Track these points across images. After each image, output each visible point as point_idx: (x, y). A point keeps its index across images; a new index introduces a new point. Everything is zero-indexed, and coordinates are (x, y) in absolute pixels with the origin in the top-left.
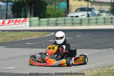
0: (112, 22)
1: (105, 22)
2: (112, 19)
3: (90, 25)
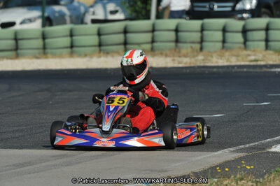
0: (125, 43)
1: (100, 45)
2: (125, 32)
3: (49, 55)
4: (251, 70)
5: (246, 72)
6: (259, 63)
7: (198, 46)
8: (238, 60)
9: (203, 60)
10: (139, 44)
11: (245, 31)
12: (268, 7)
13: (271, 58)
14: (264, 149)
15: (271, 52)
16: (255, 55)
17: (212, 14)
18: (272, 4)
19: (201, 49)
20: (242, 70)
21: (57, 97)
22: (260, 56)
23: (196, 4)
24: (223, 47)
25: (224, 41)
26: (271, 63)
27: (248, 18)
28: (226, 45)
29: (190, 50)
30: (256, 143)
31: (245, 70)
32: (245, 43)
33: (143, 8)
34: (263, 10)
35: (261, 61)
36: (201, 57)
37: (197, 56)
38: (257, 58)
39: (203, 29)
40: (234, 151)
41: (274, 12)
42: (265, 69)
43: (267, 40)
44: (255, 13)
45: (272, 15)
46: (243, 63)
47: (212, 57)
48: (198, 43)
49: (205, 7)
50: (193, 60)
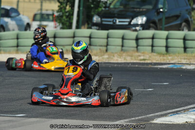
2: (55, 37)
3: (2, 52)
4: (141, 66)
5: (137, 67)
6: (146, 62)
7: (104, 48)
8: (132, 59)
9: (108, 58)
10: (63, 46)
11: (137, 39)
12: (154, 23)
13: (155, 59)
14: (148, 121)
15: (155, 54)
16: (143, 56)
17: (115, 27)
18: (157, 21)
19: (107, 51)
20: (134, 66)
21: (7, 81)
22: (147, 57)
23: (103, 19)
24: (122, 50)
25: (122, 46)
26: (154, 61)
27: (140, 30)
28: (124, 48)
29: (99, 51)
30: (143, 117)
31: (137, 66)
32: (137, 47)
33: (67, 21)
34: (151, 25)
35: (148, 60)
36: (106, 56)
37: (104, 55)
38: (145, 58)
39: (108, 37)
40: (127, 122)
41: (158, 26)
42: (150, 66)
43: (152, 46)
44: (145, 27)
45: (156, 29)
46: (135, 61)
47: (114, 56)
48: (104, 46)
49: (110, 21)
50: (101, 58)
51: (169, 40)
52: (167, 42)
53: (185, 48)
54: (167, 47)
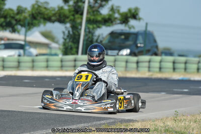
2: (75, 61)
11: (138, 62)
15: (150, 73)
25: (126, 67)
32: (137, 68)
39: (115, 61)
43: (149, 67)
51: (162, 63)
52: (160, 65)
53: (174, 69)
54: (160, 68)
